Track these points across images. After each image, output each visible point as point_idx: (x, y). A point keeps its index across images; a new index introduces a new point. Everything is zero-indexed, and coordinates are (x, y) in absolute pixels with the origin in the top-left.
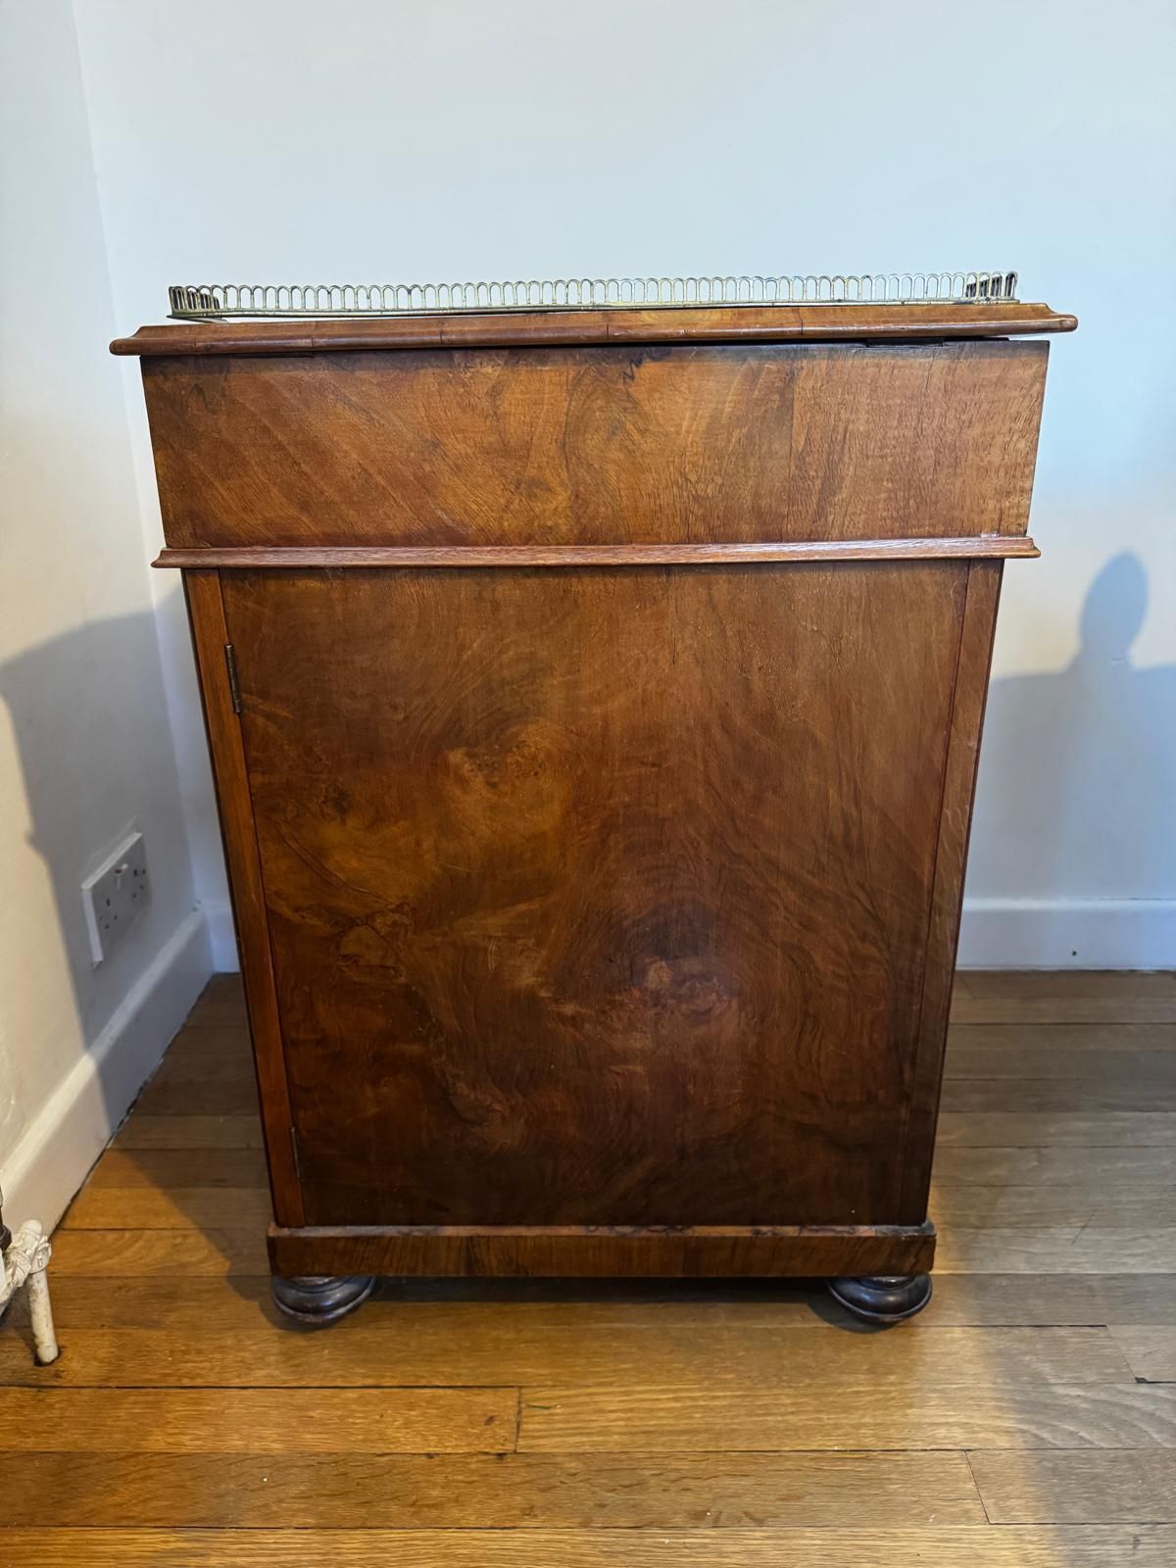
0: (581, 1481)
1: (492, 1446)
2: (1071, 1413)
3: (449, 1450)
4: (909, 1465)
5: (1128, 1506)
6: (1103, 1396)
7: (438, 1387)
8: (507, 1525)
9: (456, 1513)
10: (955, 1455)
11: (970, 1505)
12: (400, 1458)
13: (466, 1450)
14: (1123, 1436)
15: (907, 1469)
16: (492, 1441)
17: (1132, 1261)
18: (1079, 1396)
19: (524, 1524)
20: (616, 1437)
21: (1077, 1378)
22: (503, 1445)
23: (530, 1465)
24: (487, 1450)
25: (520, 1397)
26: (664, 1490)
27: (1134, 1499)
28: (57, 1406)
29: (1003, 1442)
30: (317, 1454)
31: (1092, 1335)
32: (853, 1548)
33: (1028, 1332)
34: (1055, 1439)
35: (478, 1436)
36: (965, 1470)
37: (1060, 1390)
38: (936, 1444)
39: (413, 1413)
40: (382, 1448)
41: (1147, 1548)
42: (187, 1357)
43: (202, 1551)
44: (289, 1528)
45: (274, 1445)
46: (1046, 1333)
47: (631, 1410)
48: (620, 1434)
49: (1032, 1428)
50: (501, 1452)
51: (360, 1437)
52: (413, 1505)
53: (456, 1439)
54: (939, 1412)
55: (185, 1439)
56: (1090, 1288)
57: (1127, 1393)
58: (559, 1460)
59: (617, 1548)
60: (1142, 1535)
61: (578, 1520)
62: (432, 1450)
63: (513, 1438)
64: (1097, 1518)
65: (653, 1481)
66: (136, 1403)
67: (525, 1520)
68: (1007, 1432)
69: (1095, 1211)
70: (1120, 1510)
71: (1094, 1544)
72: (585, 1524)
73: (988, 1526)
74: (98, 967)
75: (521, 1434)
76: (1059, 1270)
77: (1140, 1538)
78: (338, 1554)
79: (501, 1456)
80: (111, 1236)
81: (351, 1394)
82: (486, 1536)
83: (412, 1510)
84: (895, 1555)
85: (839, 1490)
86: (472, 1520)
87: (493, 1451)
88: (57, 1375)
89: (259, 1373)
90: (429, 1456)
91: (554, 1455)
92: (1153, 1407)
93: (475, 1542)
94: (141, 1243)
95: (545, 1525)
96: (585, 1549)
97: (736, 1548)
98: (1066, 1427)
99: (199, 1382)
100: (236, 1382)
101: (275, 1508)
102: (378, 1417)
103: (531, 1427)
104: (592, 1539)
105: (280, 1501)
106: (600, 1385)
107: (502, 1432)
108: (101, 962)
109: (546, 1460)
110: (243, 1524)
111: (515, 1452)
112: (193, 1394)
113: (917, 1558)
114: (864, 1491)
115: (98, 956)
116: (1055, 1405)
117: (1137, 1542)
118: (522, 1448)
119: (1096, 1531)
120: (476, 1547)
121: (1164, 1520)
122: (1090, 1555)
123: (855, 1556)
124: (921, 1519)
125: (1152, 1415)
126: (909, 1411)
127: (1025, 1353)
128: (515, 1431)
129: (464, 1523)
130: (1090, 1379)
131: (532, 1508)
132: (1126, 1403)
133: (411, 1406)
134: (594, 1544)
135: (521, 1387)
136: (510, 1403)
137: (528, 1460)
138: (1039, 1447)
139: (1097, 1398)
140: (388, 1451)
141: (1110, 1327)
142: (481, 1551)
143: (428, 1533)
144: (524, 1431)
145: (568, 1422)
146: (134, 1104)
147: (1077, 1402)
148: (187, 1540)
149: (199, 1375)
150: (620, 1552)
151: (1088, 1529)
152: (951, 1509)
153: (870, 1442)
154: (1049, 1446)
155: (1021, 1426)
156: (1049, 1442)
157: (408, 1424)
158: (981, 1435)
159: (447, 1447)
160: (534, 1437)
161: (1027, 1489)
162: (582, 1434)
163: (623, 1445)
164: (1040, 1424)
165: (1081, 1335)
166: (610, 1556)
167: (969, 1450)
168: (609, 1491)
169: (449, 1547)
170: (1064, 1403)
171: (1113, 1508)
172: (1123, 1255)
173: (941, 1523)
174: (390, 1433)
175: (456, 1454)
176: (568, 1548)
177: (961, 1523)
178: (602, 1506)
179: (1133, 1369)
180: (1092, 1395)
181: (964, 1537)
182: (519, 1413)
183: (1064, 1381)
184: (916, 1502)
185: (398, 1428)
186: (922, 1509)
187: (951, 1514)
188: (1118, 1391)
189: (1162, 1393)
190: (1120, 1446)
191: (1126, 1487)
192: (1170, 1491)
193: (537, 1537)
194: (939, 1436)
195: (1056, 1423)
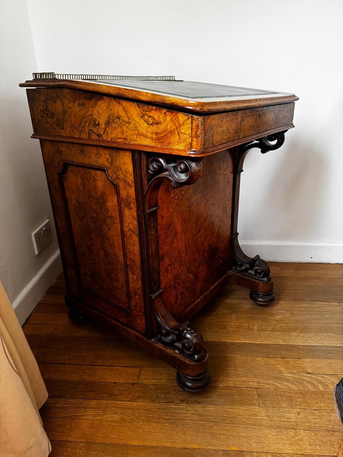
0: (153, 391)
1: (131, 381)
2: (287, 380)
3: (120, 382)
4: (241, 391)
5: (298, 404)
6: (297, 376)
7: (119, 366)
8: (133, 400)
9: (120, 397)
10: (254, 389)
12: (107, 383)
13: (124, 382)
14: (300, 386)
15: (240, 392)
16: (131, 380)
17: (312, 342)
18: (290, 376)
19: (137, 401)
20: (164, 381)
21: (291, 372)
22: (134, 381)
23: (141, 386)
24: (130, 382)
25: (140, 370)
26: (175, 394)
27: (300, 402)
29: (268, 386)
30: (87, 381)
31: (297, 361)
32: (222, 411)
33: (280, 359)
34: (282, 386)
35: (128, 379)
36: (256, 393)
37: (286, 375)
38: (249, 386)
39: (112, 372)
40: (103, 380)
41: (302, 415)
42: (56, 356)
44: (77, 398)
45: (76, 379)
46: (284, 360)
47: (169, 374)
48: (165, 380)
49: (276, 384)
50: (134, 383)
51: (98, 378)
52: (110, 395)
53: (122, 379)
54: (251, 378)
56: (299, 348)
57: (304, 376)
58: (148, 385)
59: (160, 408)
61: (152, 400)
62: (116, 381)
63: (137, 380)
64: (289, 407)
65: (172, 392)
68: (269, 384)
69: (304, 328)
70: (296, 405)
71: (287, 413)
72: (152, 401)
73: (259, 407)
74: (37, 256)
76: (291, 344)
77: (300, 413)
78: (89, 405)
79: (133, 384)
80: (39, 326)
81: (97, 367)
82: (127, 403)
83: (109, 396)
84: (233, 413)
85: (221, 396)
86: (124, 399)
87: (131, 383)
89: (74, 361)
90: (115, 383)
91: (147, 384)
92: (310, 380)
93: (124, 404)
94: (46, 327)
95: (143, 401)
96: (153, 407)
97: (192, 409)
98: (285, 384)
99: (58, 362)
100: (68, 363)
101: (75, 394)
102: (103, 373)
103: (142, 377)
104: (154, 405)
105: (76, 392)
106: (161, 367)
107: (134, 378)
108: (38, 254)
109: (145, 385)
110: (66, 397)
111: (137, 383)
112: (57, 365)
113: (238, 414)
114: (228, 397)
115: (37, 253)
116: (283, 378)
117: (299, 413)
118: (139, 382)
119: (289, 410)
121: (307, 408)
122: (286, 416)
124: (242, 405)
125: (310, 382)
126: (243, 378)
127: (278, 364)
128: (138, 378)
129: (122, 400)
130: (294, 372)
131: (140, 397)
132: (303, 378)
133: (112, 371)
134: (155, 406)
135: (141, 367)
136: (138, 371)
137: (140, 385)
138: (277, 388)
139: (295, 377)
140: (104, 381)
141: (302, 359)
142: (125, 407)
143: (113, 401)
144: (141, 378)
145: (152, 376)
146: (47, 292)
147: (289, 378)
150: (162, 409)
151: (286, 410)
152: (250, 403)
153: (231, 385)
154: (280, 388)
155: (273, 383)
156: (280, 387)
157: (110, 375)
158: (262, 385)
159: (120, 381)
160: (142, 380)
161: (272, 399)
162: (155, 379)
163: (166, 383)
164: (279, 383)
165: (294, 360)
166: (158, 409)
167: (258, 388)
168: (160, 394)
169: (117, 405)
170: (286, 378)
171: (294, 405)
172: (310, 340)
173: (247, 406)
174: (106, 377)
175: (122, 383)
176: (148, 407)
177: (252, 406)
178: (158, 397)
179: (307, 370)
180: (294, 376)
181: (252, 409)
182: (140, 374)
183: (287, 372)
184: (241, 400)
185: (108, 376)
186: (242, 402)
187: (250, 404)
188: (302, 375)
189: (313, 376)
190: (299, 389)
191: (299, 400)
192: (311, 401)
193: (140, 404)
194: (250, 384)
195: (283, 383)
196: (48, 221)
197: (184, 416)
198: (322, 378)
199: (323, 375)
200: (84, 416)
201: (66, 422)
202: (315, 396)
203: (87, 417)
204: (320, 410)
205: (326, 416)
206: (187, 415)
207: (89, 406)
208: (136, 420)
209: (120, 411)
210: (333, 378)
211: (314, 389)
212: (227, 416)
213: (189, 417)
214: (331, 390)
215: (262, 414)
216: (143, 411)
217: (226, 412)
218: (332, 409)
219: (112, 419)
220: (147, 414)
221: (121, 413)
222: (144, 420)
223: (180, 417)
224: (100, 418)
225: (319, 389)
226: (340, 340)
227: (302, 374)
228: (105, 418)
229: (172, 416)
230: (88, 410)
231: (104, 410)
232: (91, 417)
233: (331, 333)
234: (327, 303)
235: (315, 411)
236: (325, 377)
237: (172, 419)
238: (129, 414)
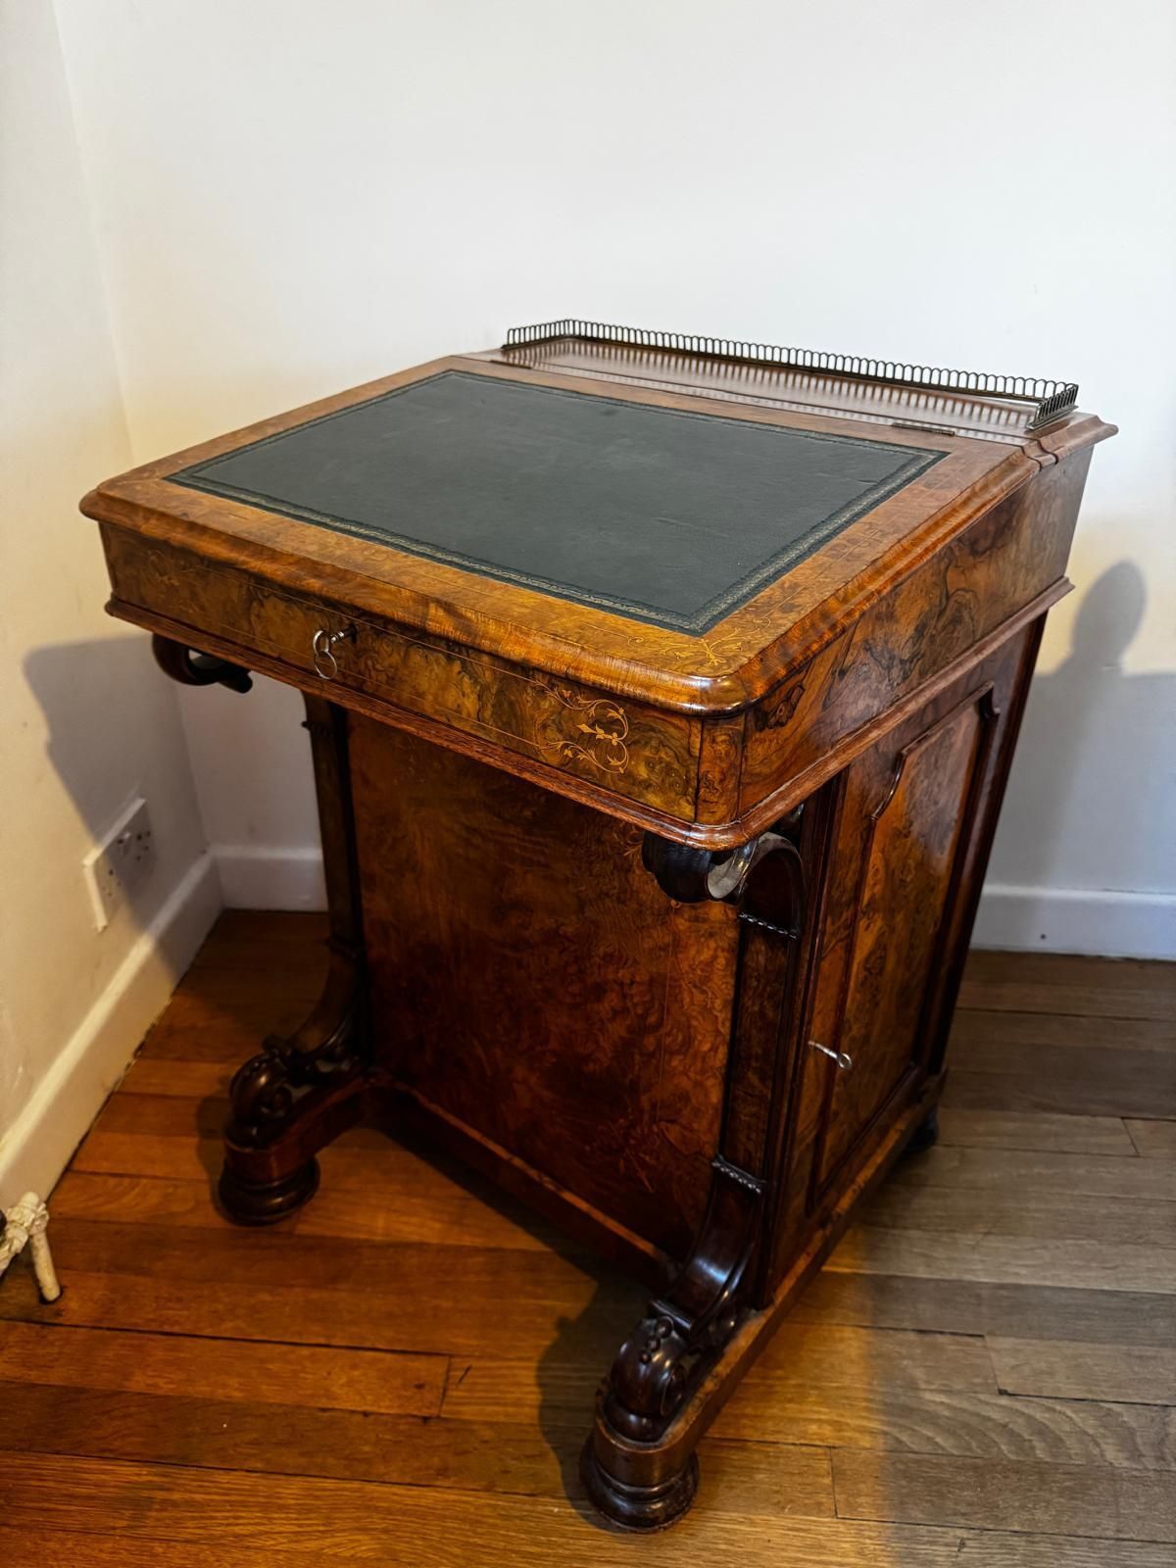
0: (492, 1449)
1: (419, 1409)
2: (932, 1419)
3: (383, 1411)
4: (778, 1457)
5: (963, 1511)
6: (965, 1405)
7: (380, 1350)
8: (423, 1483)
9: (382, 1469)
10: (820, 1451)
11: (823, 1498)
12: (340, 1414)
13: (397, 1411)
14: (974, 1445)
15: (776, 1460)
16: (420, 1405)
17: (1023, 1271)
18: (942, 1403)
19: (438, 1483)
20: (528, 1410)
21: (945, 1385)
22: (429, 1409)
23: (450, 1430)
24: (415, 1413)
25: (449, 1366)
27: (970, 1504)
28: (57, 1343)
29: (866, 1441)
30: (271, 1405)
31: (968, 1345)
32: (715, 1529)
33: (912, 1336)
34: (913, 1443)
35: (409, 1399)
36: (826, 1464)
37: (928, 1396)
38: (805, 1438)
39: (356, 1373)
40: (323, 1403)
41: (971, 1552)
42: (170, 1304)
43: (166, 1486)
44: (242, 1470)
45: (237, 1394)
46: (928, 1338)
48: (531, 1407)
49: (895, 1432)
50: (427, 1415)
51: (309, 1392)
52: (346, 1458)
53: (390, 1400)
54: (816, 1408)
55: (161, 1382)
56: (978, 1296)
57: (987, 1404)
58: (476, 1427)
59: (513, 1512)
60: (969, 1539)
61: (484, 1483)
62: (369, 1409)
63: (439, 1402)
64: (932, 1520)
66: (123, 1346)
67: (438, 1480)
68: (871, 1432)
69: (1001, 1217)
70: (955, 1514)
71: (924, 1544)
72: (489, 1489)
73: (835, 1520)
74: (101, 932)
75: (447, 1400)
76: (954, 1276)
77: (967, 1542)
78: (279, 1498)
79: (426, 1419)
80: (112, 1181)
81: (305, 1352)
82: (406, 1492)
83: (345, 1462)
84: (748, 1540)
86: (395, 1477)
87: (420, 1415)
88: (58, 1314)
89: (229, 1325)
90: (366, 1414)
91: (471, 1422)
92: (1007, 1420)
93: (395, 1498)
94: (137, 1190)
95: (455, 1486)
96: (487, 1511)
98: (924, 1432)
99: (176, 1329)
100: (208, 1332)
101: (231, 1452)
102: (325, 1374)
103: (455, 1393)
104: (492, 1502)
105: (236, 1445)
106: (521, 1359)
107: (430, 1397)
108: (105, 928)
109: (465, 1426)
110: (203, 1464)
111: (438, 1417)
112: (172, 1341)
113: (767, 1544)
114: (736, 1478)
115: (101, 923)
116: (919, 1410)
117: (962, 1545)
118: (444, 1413)
119: (929, 1531)
120: (393, 1501)
121: (991, 1527)
122: (919, 1554)
123: (714, 1537)
124: (779, 1507)
125: (1005, 1426)
126: (788, 1406)
127: (904, 1358)
128: (441, 1396)
129: (387, 1479)
130: (958, 1387)
131: (446, 1469)
132: (983, 1413)
133: (354, 1367)
134: (494, 1507)
135: (451, 1356)
136: (440, 1370)
137: (449, 1425)
138: (897, 1448)
139: (959, 1406)
140: (330, 1407)
141: (987, 1338)
142: (398, 1506)
143: (356, 1485)
144: (449, 1397)
145: (487, 1392)
146: (142, 1047)
147: (939, 1409)
148: (156, 1475)
149: (177, 1323)
150: (516, 1517)
151: (922, 1530)
152: (806, 1501)
153: (747, 1432)
154: (906, 1449)
155: (885, 1428)
156: (906, 1445)
157: (350, 1383)
158: (848, 1434)
159: (380, 1407)
160: (456, 1404)
161: (877, 1487)
162: (498, 1404)
164: (903, 1428)
165: (958, 1343)
166: (506, 1520)
167: (834, 1447)
168: (514, 1459)
169: (372, 1499)
170: (928, 1408)
171: (949, 1512)
172: (1017, 1266)
173: (795, 1513)
174: (335, 1389)
175: (389, 1414)
176: (472, 1510)
177: (812, 1515)
178: (506, 1472)
179: (999, 1380)
180: (955, 1402)
181: (813, 1528)
182: (447, 1379)
183: (933, 1387)
184: (777, 1492)
185: (343, 1385)
186: (782, 1499)
187: (805, 1505)
188: (980, 1401)
189: (1017, 1405)
190: (968, 1454)
191: (965, 1493)
192: (1003, 1500)
193: (446, 1496)
194: (810, 1432)
195: (917, 1428)
196: (139, 803)
197: (588, 1546)
198: (1047, 1415)
199: (1050, 1403)
200: (263, 1537)
201: (202, 1556)
202: (1019, 1479)
203: (272, 1542)
204: (1032, 1533)
205: (1049, 1557)
206: (600, 1543)
207: (280, 1501)
208: (430, 1556)
209: (379, 1524)
210: (1081, 1415)
211: (1017, 1454)
212: (731, 1548)
213: (604, 1549)
214: (1071, 1458)
215: (844, 1545)
216: (456, 1525)
217: (726, 1535)
218: (1072, 1533)
219: (353, 1552)
220: (470, 1533)
221: (386, 1531)
222: (456, 1556)
223: (576, 1550)
224: (313, 1545)
225: (1035, 1456)
226: (1116, 1267)
227: (982, 1397)
228: (329, 1547)
229: (549, 1544)
230: (276, 1516)
231: (328, 1518)
232: (285, 1541)
233: (1089, 1236)
234: (1084, 1120)
235: (1016, 1539)
236: (1058, 1408)
237: (548, 1555)
238: (408, 1535)
